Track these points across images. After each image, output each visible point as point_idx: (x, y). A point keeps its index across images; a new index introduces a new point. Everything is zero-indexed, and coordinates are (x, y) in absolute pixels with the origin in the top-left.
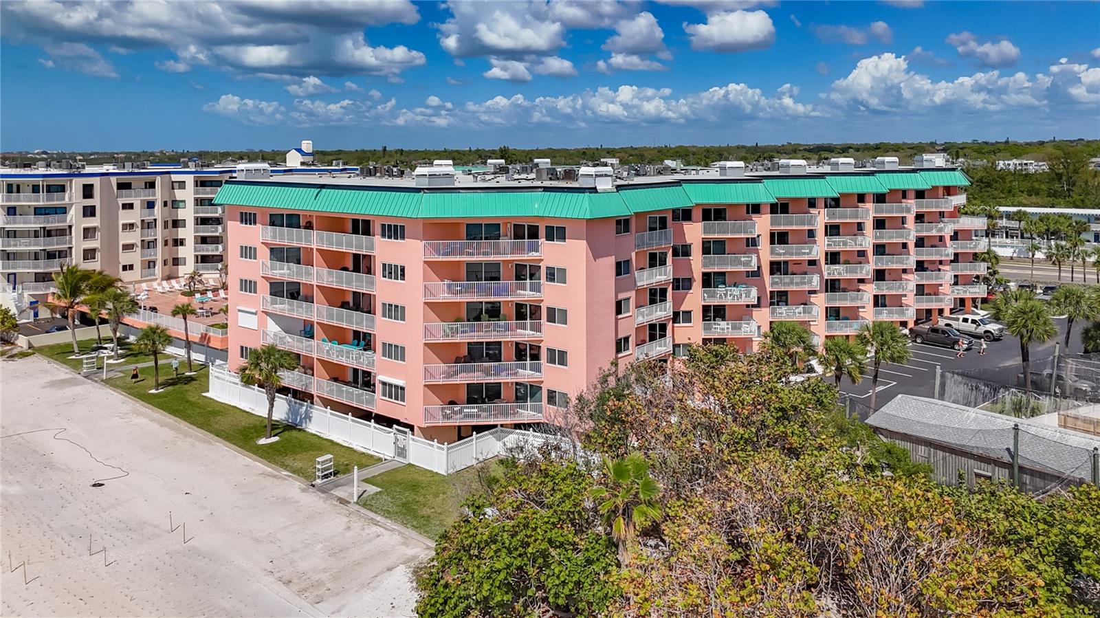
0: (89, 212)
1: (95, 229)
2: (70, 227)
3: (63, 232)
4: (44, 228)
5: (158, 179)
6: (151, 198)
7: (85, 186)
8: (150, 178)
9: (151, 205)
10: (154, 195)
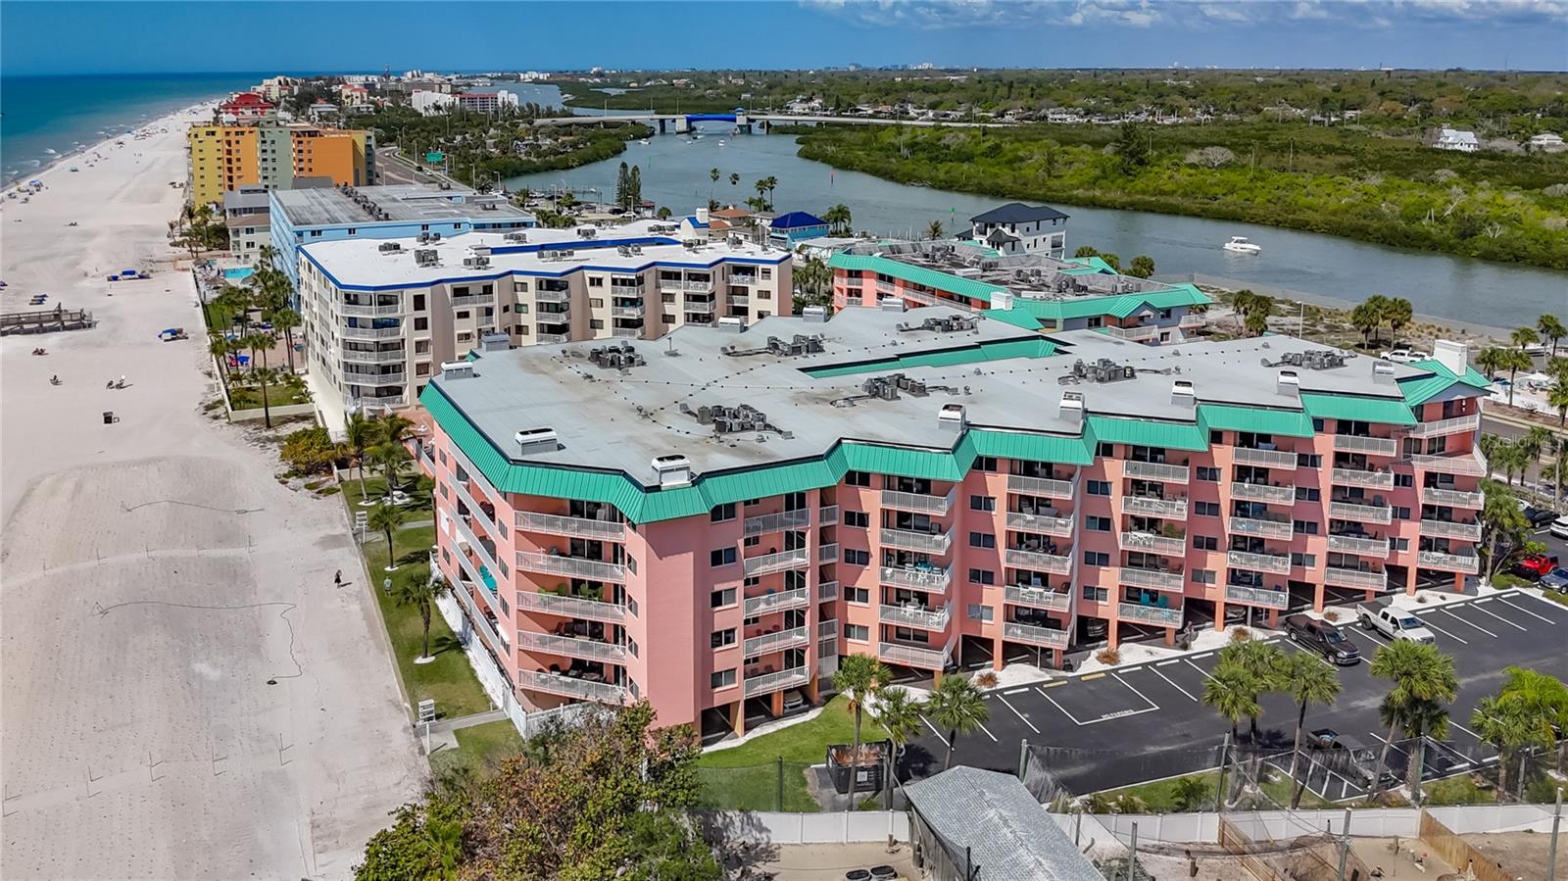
0: (421, 324)
1: (427, 342)
2: (403, 340)
3: (399, 346)
4: (378, 343)
5: (495, 283)
6: (488, 305)
7: (416, 297)
8: (487, 282)
9: (489, 312)
10: (492, 300)
